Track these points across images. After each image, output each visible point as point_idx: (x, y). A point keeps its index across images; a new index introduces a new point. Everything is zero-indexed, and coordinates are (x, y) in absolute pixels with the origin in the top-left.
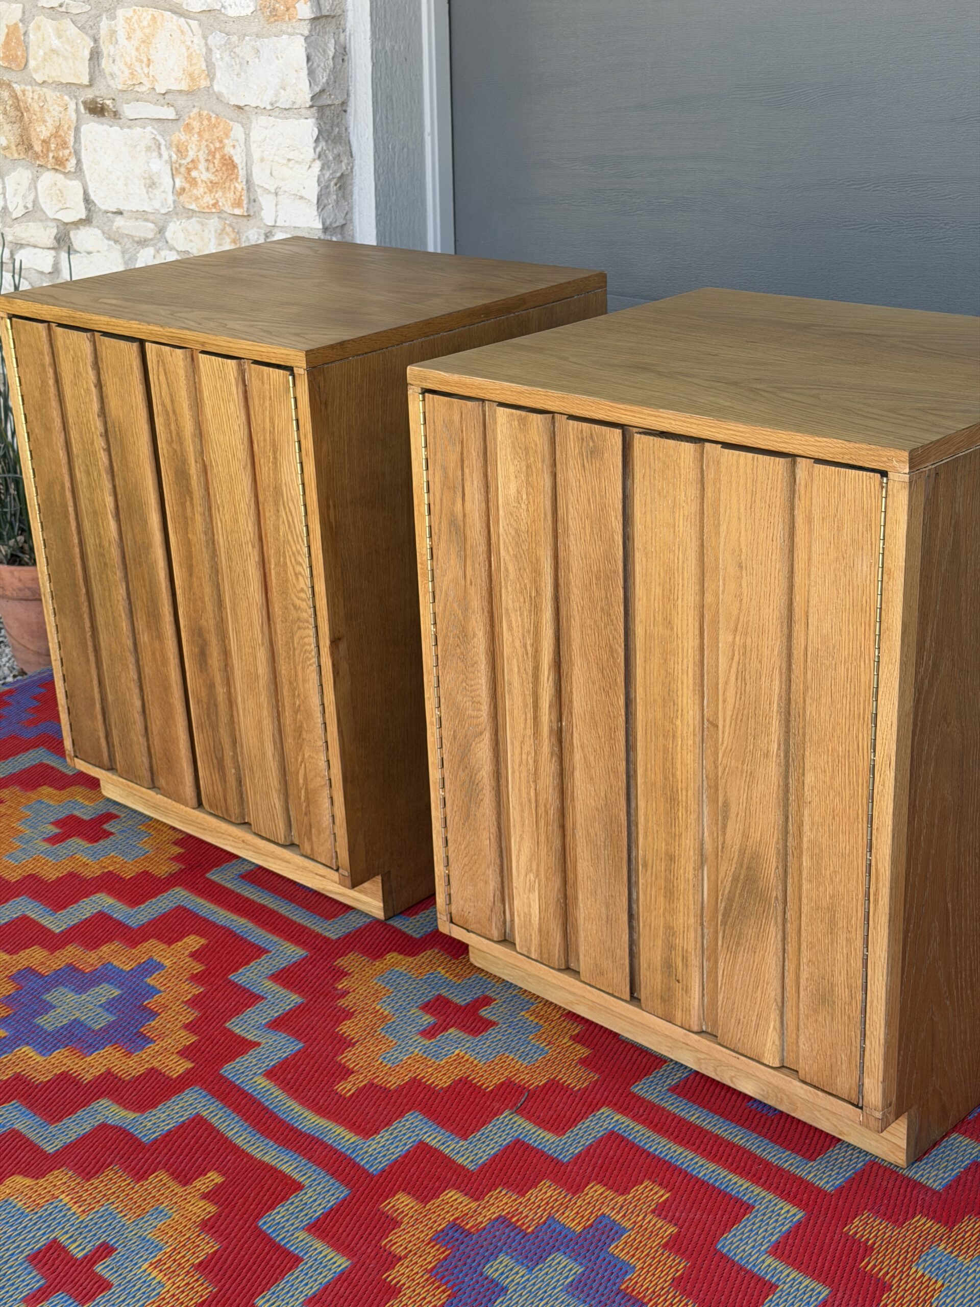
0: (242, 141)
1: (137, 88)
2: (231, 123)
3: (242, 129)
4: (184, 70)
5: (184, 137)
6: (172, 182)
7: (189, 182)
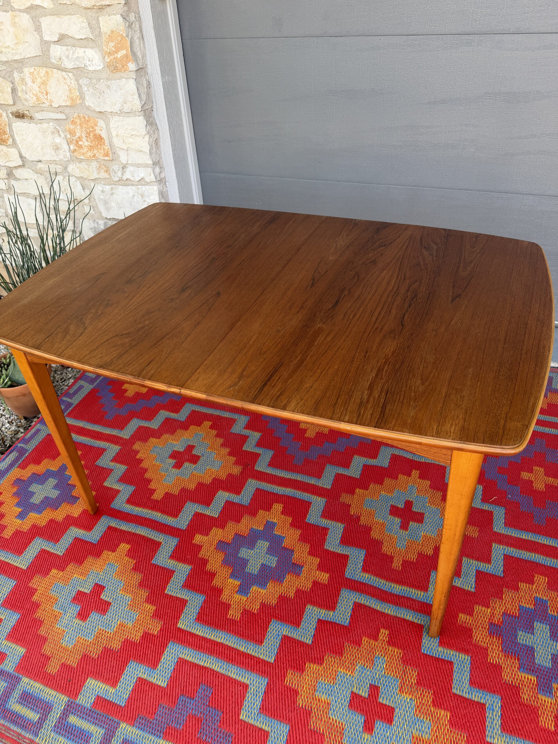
0: (105, 127)
1: (40, 105)
2: (97, 119)
3: (103, 122)
4: (68, 96)
5: (72, 127)
6: (68, 147)
7: (78, 147)
